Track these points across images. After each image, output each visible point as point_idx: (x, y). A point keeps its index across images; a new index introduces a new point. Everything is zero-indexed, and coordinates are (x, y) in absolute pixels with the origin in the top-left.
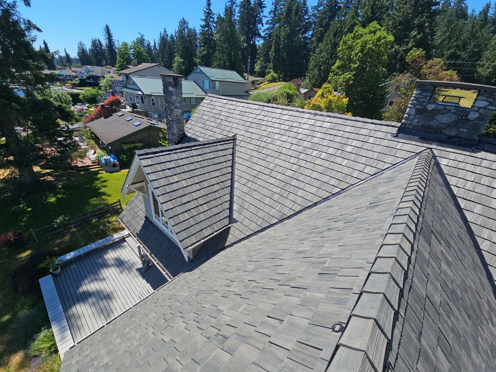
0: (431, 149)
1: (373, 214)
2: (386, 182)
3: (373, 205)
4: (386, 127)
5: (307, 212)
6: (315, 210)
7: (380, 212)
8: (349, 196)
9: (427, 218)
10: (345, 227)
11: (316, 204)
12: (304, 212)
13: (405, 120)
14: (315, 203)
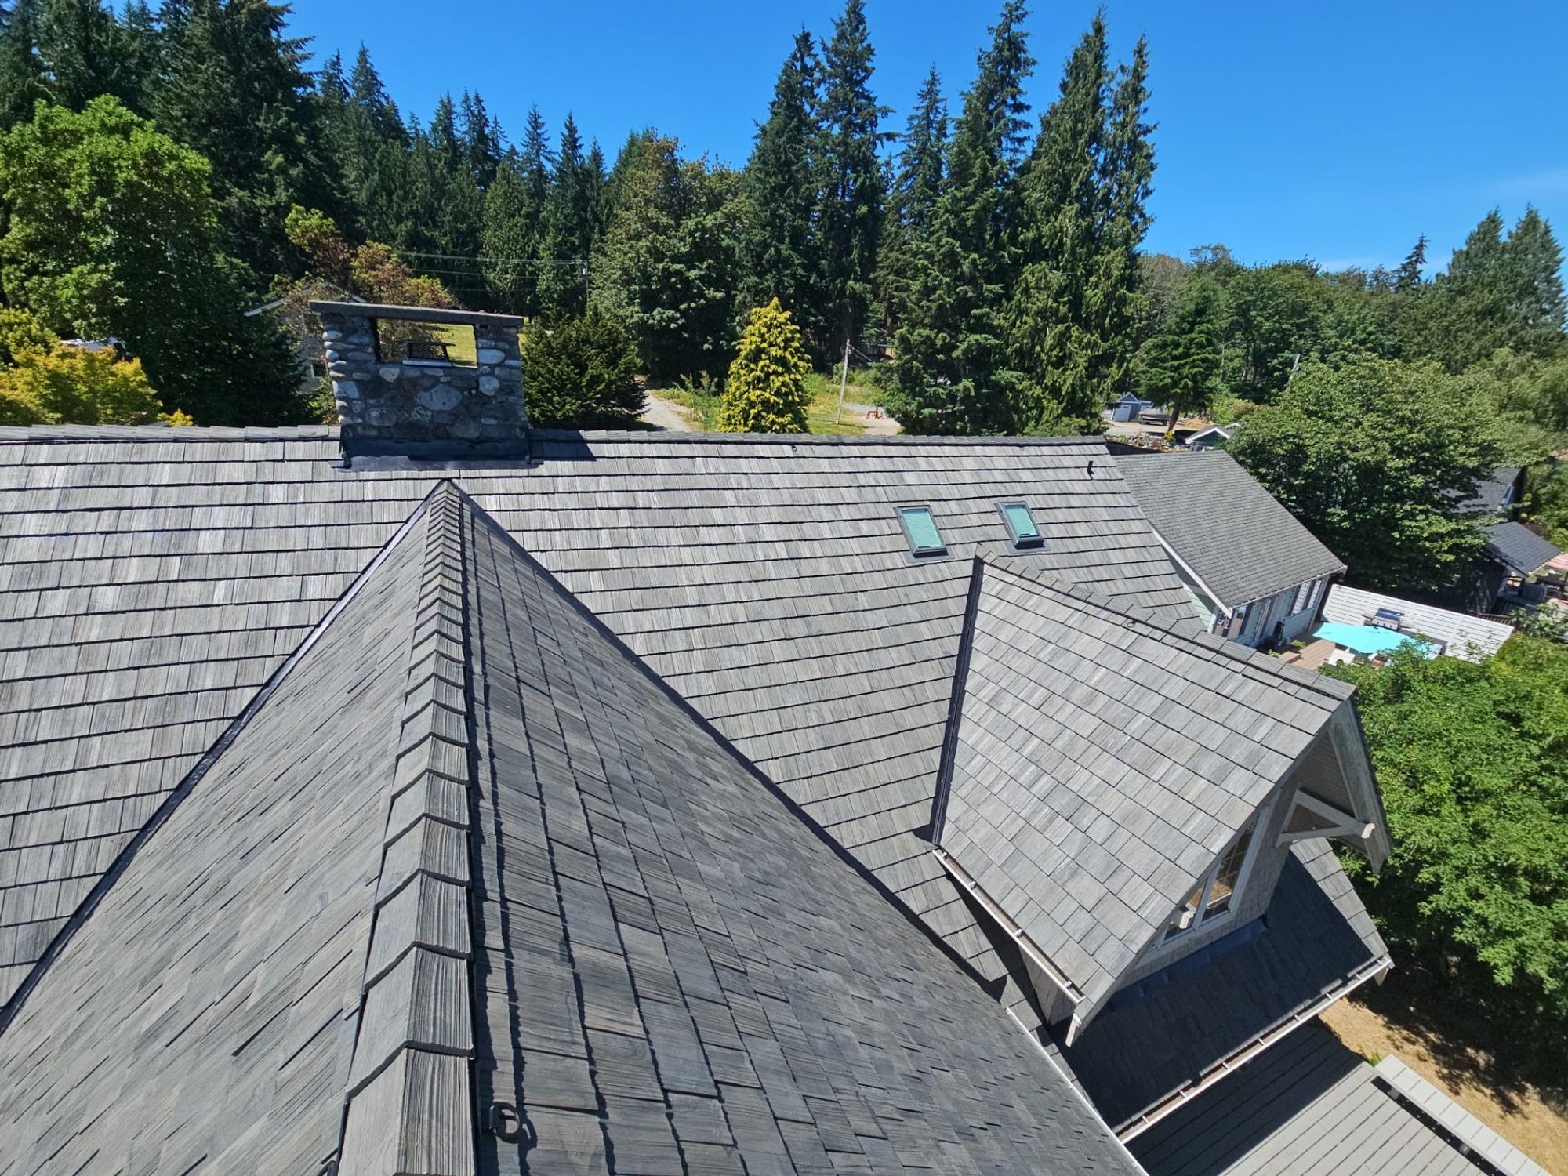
0: (449, 480)
1: (363, 720)
2: (377, 607)
3: (358, 691)
4: (301, 444)
5: (154, 843)
6: (185, 813)
7: (377, 704)
8: (292, 698)
9: (496, 654)
10: (297, 811)
11: (182, 790)
12: (141, 852)
13: (345, 415)
14: (176, 790)
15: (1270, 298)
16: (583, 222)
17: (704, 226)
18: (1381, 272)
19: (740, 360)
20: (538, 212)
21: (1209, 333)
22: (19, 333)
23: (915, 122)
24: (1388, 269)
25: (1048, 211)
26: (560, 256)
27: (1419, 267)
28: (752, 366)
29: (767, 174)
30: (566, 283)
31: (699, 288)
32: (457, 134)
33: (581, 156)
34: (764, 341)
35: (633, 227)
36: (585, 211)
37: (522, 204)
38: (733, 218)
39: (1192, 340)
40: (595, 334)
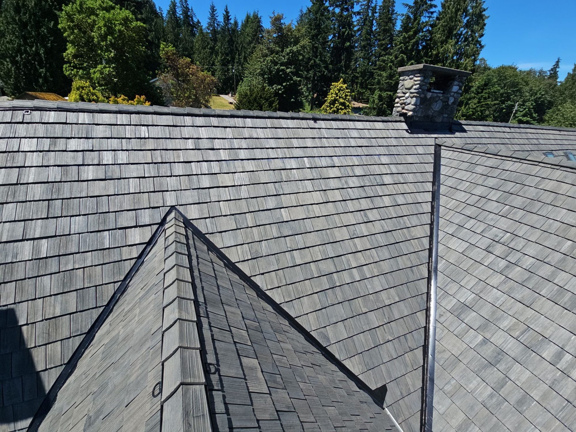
15: (503, 80)
16: (232, 50)
17: (293, 51)
18: (542, 71)
19: (327, 104)
20: (214, 47)
21: (489, 94)
22: (87, 91)
23: (363, 7)
24: (544, 70)
25: (442, 42)
26: (223, 65)
27: (557, 69)
28: (332, 106)
29: (311, 29)
30: (225, 75)
31: (290, 76)
32: (178, 15)
33: (231, 23)
34: (337, 96)
35: (264, 52)
36: (233, 46)
37: (208, 44)
38: (303, 47)
39: (482, 96)
40: (263, 94)
